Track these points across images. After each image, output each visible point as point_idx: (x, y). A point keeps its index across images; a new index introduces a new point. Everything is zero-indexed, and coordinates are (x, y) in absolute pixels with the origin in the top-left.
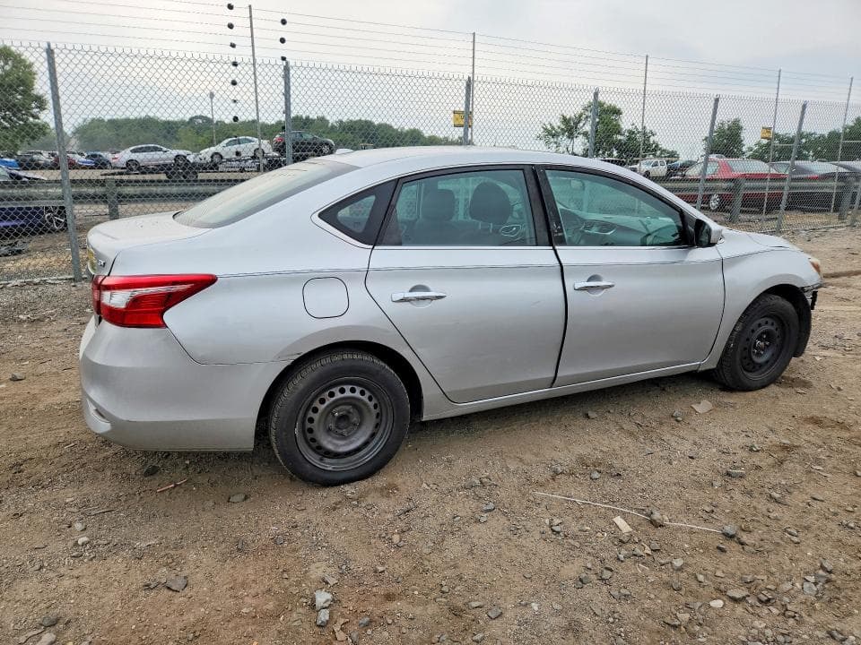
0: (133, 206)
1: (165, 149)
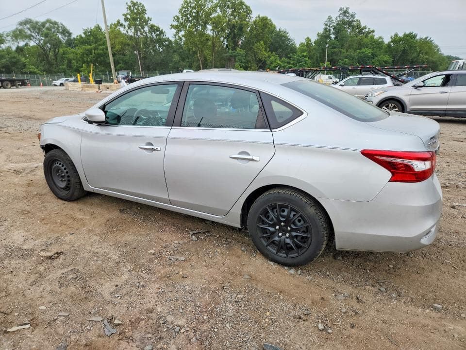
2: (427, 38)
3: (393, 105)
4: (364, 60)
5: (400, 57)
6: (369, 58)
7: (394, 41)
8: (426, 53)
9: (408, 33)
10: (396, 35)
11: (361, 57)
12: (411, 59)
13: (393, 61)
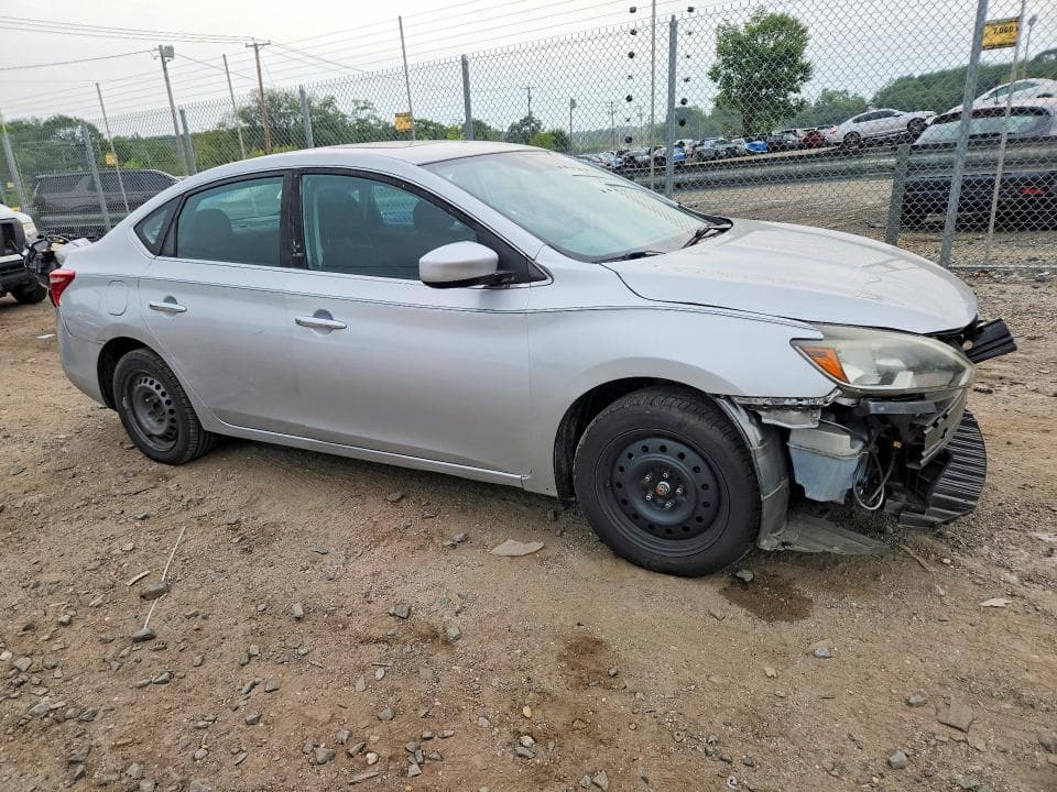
0: (757, 190)
1: (897, 112)
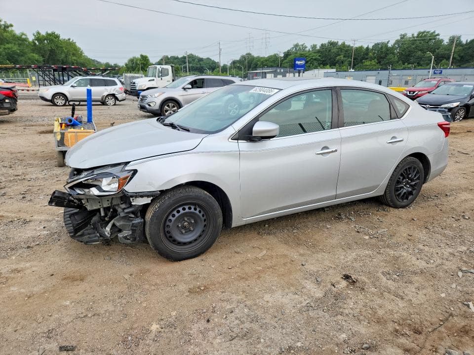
2: (69, 39)
3: (173, 105)
4: (14, 57)
5: (49, 57)
6: (18, 55)
7: (38, 39)
8: (74, 54)
9: (50, 32)
10: (38, 33)
11: (9, 53)
12: (61, 59)
13: (44, 60)
